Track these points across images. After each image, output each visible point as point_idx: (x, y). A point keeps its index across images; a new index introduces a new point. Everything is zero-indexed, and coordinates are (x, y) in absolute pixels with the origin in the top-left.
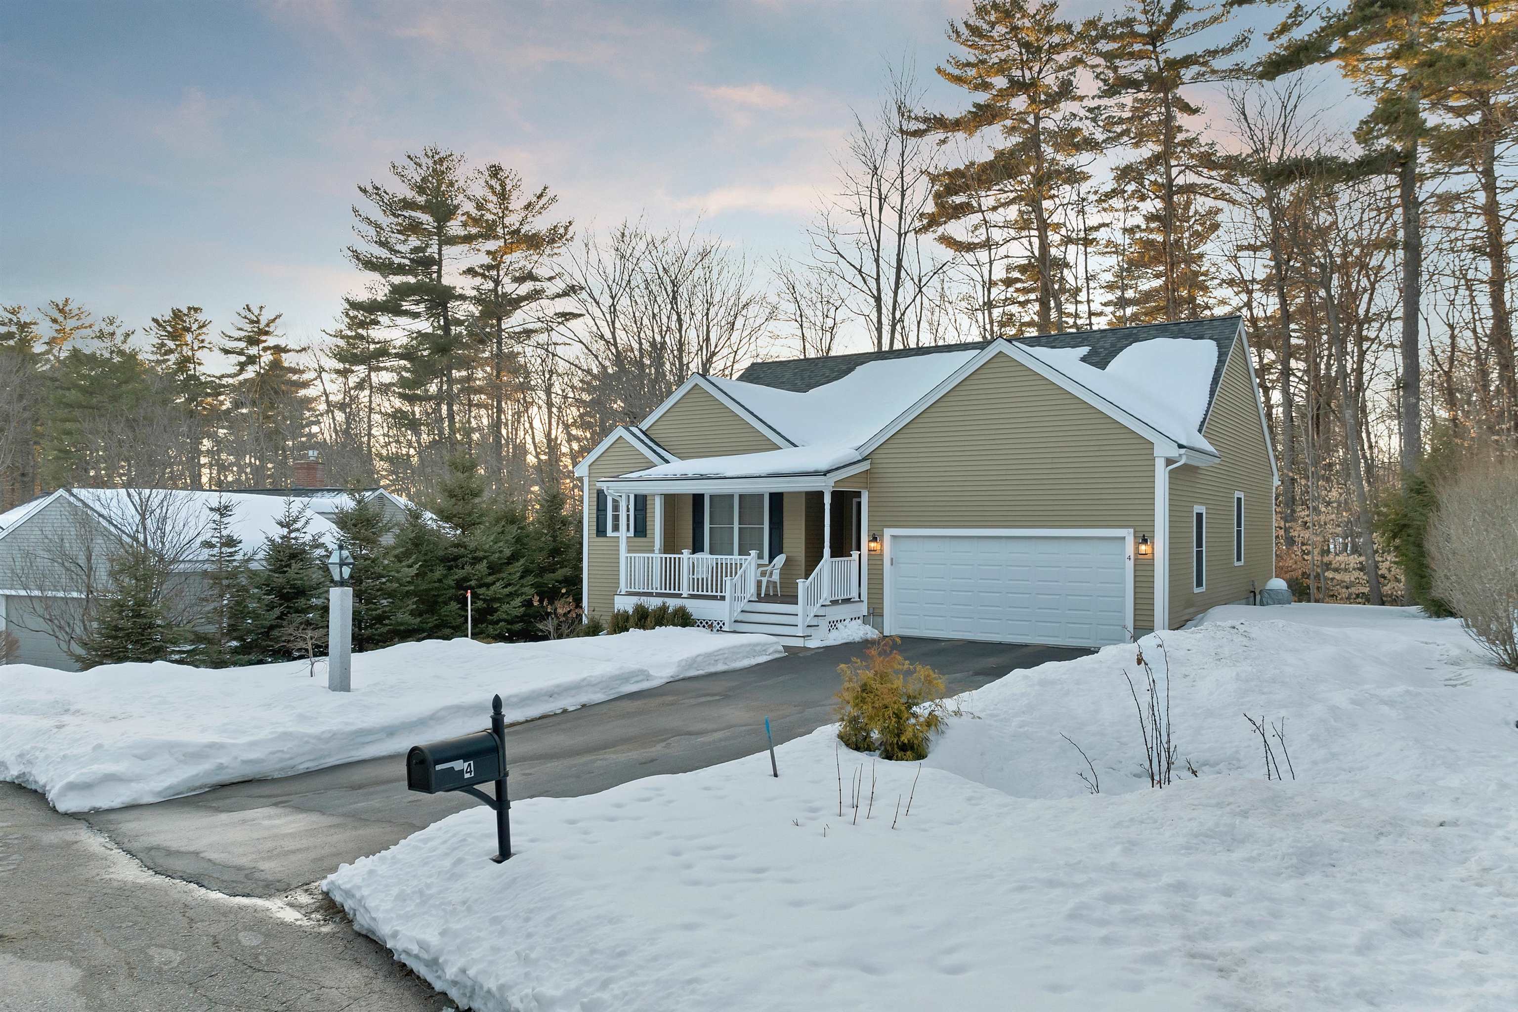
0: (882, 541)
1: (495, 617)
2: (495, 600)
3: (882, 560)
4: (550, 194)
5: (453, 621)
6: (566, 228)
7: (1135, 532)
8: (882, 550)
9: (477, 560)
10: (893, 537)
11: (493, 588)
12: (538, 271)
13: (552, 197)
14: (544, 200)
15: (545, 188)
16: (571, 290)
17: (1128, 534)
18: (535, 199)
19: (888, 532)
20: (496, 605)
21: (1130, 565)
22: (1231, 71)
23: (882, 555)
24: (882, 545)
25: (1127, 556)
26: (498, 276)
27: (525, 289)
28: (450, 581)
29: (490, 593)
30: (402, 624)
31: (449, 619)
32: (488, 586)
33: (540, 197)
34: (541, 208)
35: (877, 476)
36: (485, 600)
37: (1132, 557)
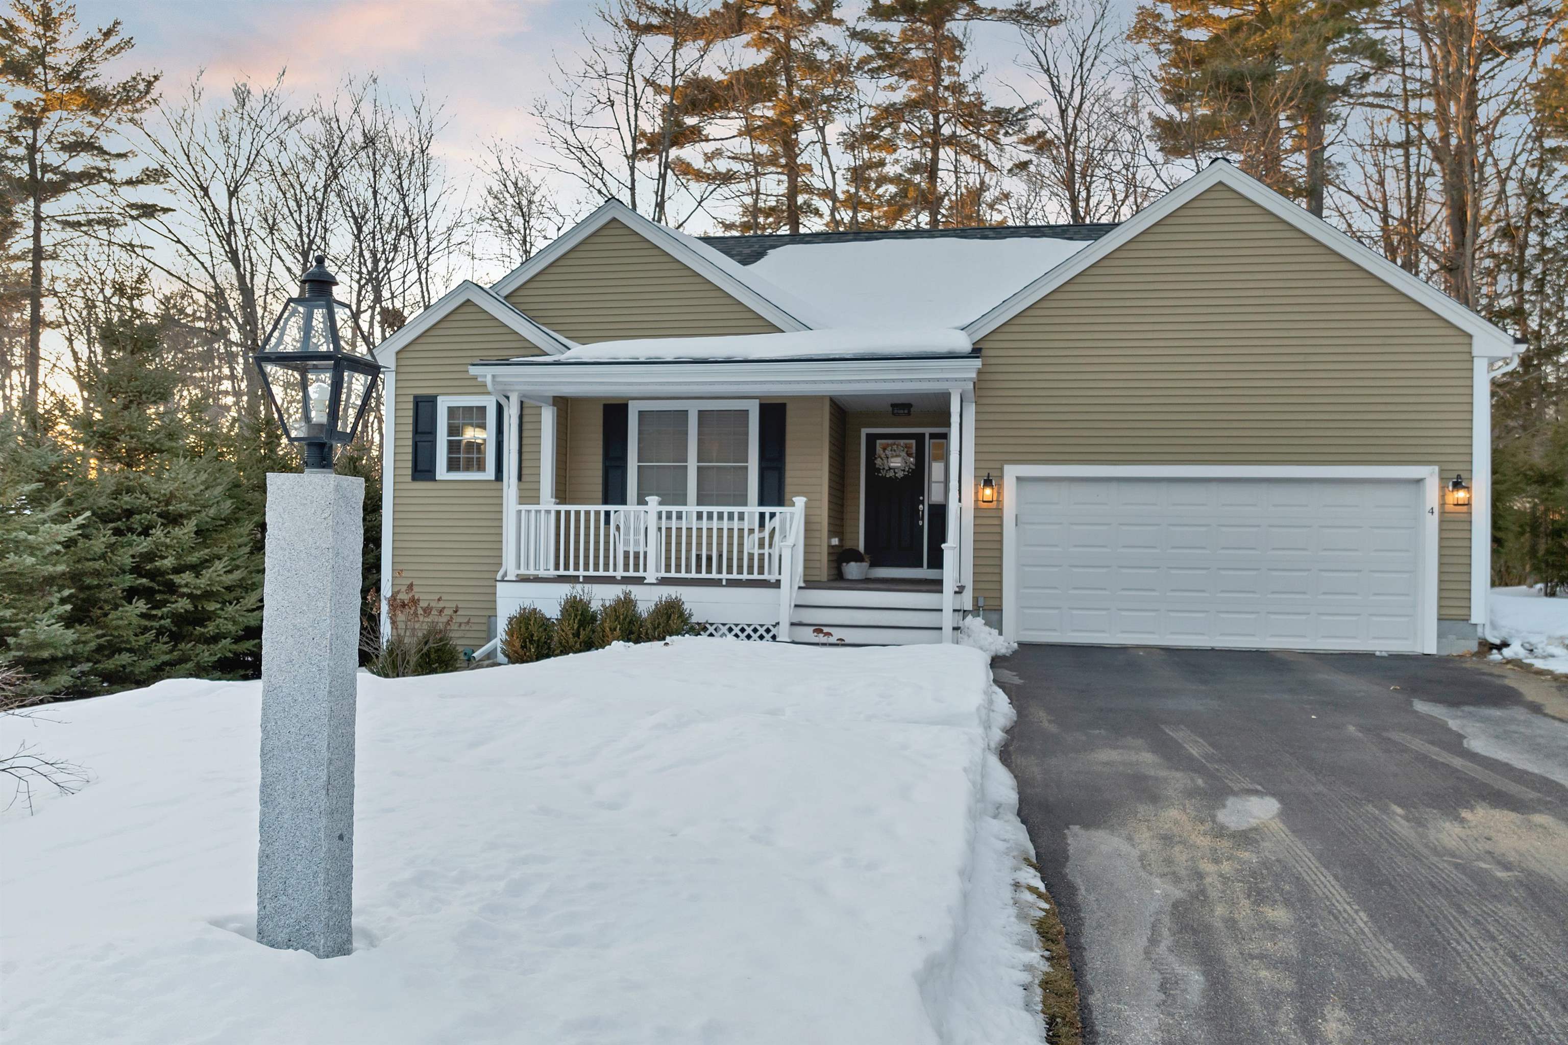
0: (1000, 486)
1: (210, 628)
2: (208, 595)
3: (1001, 518)
4: (123, 33)
5: (133, 638)
6: (149, 84)
7: (1441, 471)
8: (999, 501)
9: (173, 520)
10: (1018, 479)
11: (207, 574)
12: (105, 142)
13: (127, 39)
14: (112, 42)
15: (117, 23)
16: (154, 176)
17: (1430, 474)
18: (99, 36)
19: (1011, 472)
20: (212, 606)
21: (1433, 522)
22: (1012, 12)
23: (1000, 509)
24: (1000, 493)
25: (1428, 508)
26: (35, 140)
27: (79, 163)
28: (125, 558)
29: (203, 582)
30: (41, 646)
31: (128, 634)
32: (196, 569)
33: (107, 34)
34: (108, 52)
35: (993, 377)
36: (190, 596)
37: (1436, 511)
